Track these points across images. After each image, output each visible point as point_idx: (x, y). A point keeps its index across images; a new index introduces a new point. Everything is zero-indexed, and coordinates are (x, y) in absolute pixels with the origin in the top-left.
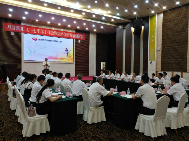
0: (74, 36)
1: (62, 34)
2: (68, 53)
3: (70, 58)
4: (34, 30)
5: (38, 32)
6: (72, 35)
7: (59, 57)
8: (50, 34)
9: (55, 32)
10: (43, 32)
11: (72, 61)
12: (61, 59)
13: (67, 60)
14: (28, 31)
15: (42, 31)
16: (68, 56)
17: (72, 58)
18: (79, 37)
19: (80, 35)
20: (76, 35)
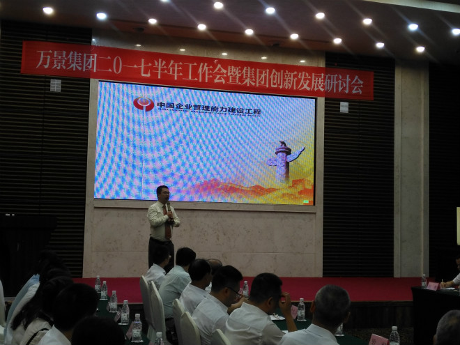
0: (319, 84)
1: (263, 78)
2: (287, 164)
3: (300, 187)
4: (143, 66)
5: (159, 72)
6: (311, 80)
7: (247, 184)
8: (211, 80)
9: (233, 72)
10: (179, 71)
11: (306, 202)
12: (258, 190)
13: (284, 195)
14: (117, 70)
15: (173, 66)
16: (291, 179)
17: (310, 187)
18: (340, 89)
19: (348, 80)
20: (329, 78)
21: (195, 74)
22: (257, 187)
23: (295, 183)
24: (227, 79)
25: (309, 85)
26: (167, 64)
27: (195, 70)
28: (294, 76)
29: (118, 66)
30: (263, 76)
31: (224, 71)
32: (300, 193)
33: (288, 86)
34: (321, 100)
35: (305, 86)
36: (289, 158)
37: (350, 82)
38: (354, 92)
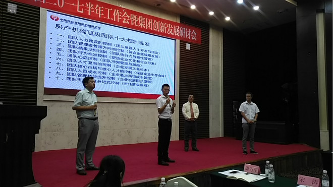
1: (149, 24)
4: (78, 5)
5: (89, 11)
6: (173, 29)
14: (61, 5)
15: (98, 8)
20: (182, 29)
21: (111, 16)
24: (130, 21)
26: (94, 7)
27: (111, 13)
28: (165, 26)
29: (61, 2)
31: (128, 16)
33: (162, 31)
34: (178, 41)
37: (191, 33)
38: (192, 39)
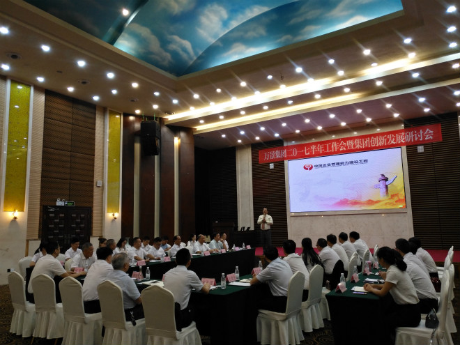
0: (402, 138)
2: (387, 187)
3: (396, 199)
4: (306, 150)
5: (313, 151)
6: (395, 138)
7: (364, 199)
8: (338, 150)
9: (350, 143)
10: (322, 149)
11: (401, 206)
12: (370, 202)
13: (386, 204)
14: (295, 154)
15: (319, 147)
16: (390, 193)
17: (403, 198)
18: (416, 139)
19: (421, 132)
20: (408, 134)
21: (330, 148)
22: (370, 200)
23: (393, 196)
24: (346, 147)
25: (395, 141)
26: (317, 147)
27: (330, 146)
28: (385, 138)
29: (295, 152)
30: (366, 142)
31: (345, 144)
32: (396, 201)
33: (381, 144)
34: (404, 148)
35: (393, 142)
36: (387, 183)
37: (423, 134)
38: (426, 139)
